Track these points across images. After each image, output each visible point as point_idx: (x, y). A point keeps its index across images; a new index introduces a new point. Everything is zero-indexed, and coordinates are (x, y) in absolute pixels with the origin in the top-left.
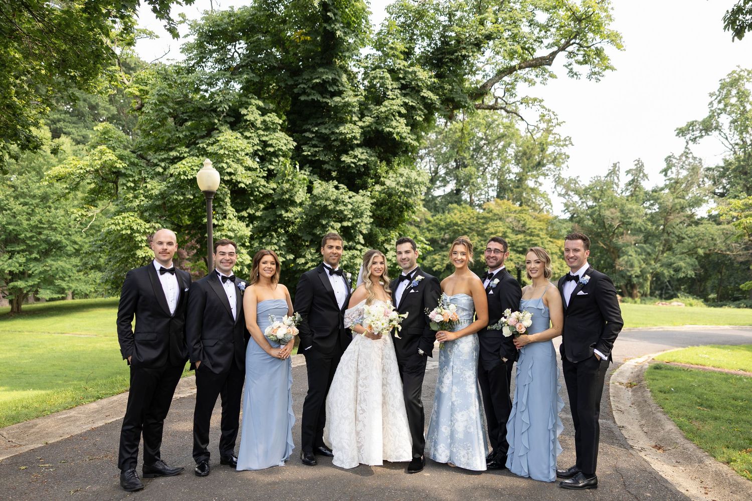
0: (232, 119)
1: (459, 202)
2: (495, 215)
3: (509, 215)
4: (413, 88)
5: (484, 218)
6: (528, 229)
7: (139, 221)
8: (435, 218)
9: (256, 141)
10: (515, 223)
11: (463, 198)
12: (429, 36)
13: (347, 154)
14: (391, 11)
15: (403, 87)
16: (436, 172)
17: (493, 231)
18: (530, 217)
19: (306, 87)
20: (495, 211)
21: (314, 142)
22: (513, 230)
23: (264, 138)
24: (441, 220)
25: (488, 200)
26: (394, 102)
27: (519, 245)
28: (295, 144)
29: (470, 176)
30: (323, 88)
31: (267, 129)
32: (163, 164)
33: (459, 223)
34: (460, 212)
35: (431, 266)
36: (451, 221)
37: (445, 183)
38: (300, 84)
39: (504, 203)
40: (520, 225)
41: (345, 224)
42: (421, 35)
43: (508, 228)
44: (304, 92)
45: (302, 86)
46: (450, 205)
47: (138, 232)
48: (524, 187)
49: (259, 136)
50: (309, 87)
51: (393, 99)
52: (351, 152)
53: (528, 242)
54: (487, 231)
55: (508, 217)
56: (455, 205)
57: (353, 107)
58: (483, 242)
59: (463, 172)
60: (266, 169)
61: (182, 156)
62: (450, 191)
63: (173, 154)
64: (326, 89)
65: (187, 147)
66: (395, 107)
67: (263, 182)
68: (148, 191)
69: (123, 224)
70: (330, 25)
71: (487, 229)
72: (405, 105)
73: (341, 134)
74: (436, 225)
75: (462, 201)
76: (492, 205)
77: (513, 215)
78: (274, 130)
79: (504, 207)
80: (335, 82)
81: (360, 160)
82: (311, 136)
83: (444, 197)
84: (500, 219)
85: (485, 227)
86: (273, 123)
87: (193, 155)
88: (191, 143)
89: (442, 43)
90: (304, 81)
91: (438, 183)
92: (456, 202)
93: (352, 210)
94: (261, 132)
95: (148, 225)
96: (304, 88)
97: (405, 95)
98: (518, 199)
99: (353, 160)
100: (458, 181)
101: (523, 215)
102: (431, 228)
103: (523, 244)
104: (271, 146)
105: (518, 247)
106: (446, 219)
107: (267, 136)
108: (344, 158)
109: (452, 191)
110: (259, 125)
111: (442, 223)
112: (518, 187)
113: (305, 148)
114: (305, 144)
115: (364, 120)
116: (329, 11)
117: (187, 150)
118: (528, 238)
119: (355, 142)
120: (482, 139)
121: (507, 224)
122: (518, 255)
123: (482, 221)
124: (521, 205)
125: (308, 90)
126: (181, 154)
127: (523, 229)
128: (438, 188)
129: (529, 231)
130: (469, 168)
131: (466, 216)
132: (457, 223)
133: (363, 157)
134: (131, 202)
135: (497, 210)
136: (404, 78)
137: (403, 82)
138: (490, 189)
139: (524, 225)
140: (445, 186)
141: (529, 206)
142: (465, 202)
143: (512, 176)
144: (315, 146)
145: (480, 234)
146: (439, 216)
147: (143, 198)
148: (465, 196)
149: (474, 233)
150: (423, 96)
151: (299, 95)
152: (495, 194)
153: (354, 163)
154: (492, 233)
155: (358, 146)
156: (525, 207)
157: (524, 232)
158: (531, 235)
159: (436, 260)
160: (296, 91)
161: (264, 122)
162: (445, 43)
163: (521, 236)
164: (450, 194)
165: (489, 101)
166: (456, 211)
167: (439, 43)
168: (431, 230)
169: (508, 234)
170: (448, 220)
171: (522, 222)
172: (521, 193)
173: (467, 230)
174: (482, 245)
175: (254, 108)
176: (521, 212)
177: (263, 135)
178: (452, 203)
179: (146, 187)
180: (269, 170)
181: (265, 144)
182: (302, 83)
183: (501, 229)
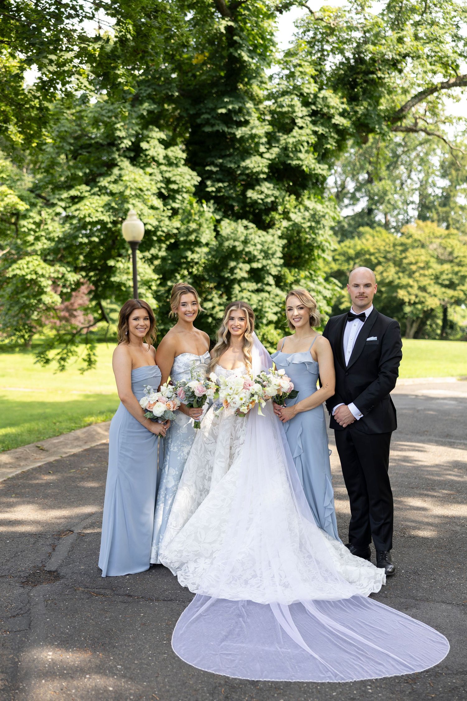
0: (132, 155)
1: (371, 224)
2: (415, 241)
3: (434, 240)
4: (323, 115)
5: (402, 244)
6: (456, 258)
7: (43, 264)
8: (343, 244)
9: (159, 178)
10: (440, 251)
11: (377, 219)
12: (342, 52)
13: (253, 189)
14: (299, 25)
15: (314, 114)
16: (343, 186)
17: (414, 261)
18: (458, 243)
19: (209, 117)
20: (416, 236)
21: (218, 177)
22: (438, 258)
23: (167, 175)
24: (349, 248)
25: (408, 222)
26: (302, 132)
27: (444, 277)
28: (199, 179)
29: (385, 193)
30: (227, 119)
31: (170, 164)
32: (63, 204)
33: (372, 250)
34: (373, 237)
35: (337, 303)
36: (362, 249)
37: (354, 199)
38: (203, 113)
39: (426, 226)
40: (447, 253)
41: (255, 265)
42: (332, 50)
43: (432, 256)
44: (207, 122)
45: (206, 116)
46: (361, 229)
47: (43, 276)
48: (452, 205)
49: (161, 172)
50: (213, 117)
51: (301, 128)
52: (258, 188)
53: (456, 273)
54: (405, 261)
55: (431, 243)
56: (367, 229)
57: (260, 137)
58: (401, 275)
59: (377, 186)
60: (169, 207)
61: (82, 195)
62: (360, 210)
63: (73, 192)
64: (232, 118)
65: (87, 184)
66: (304, 138)
67: (167, 222)
68: (50, 233)
69: (28, 268)
70: (236, 51)
71: (405, 258)
72: (315, 133)
73: (247, 168)
74: (344, 254)
75: (375, 222)
76: (412, 228)
77: (438, 241)
78: (177, 166)
79: (427, 230)
80: (240, 110)
81: (267, 196)
82: (214, 169)
83: (353, 218)
84: (423, 246)
85: (404, 255)
86: (176, 158)
87: (94, 194)
88: (91, 180)
89: (356, 61)
90: (208, 111)
91: (346, 201)
92: (368, 225)
93: (262, 251)
94: (163, 168)
95: (52, 269)
96: (208, 119)
97: (314, 123)
98: (444, 219)
99: (260, 196)
100: (371, 198)
101: (449, 240)
102: (337, 257)
103: (450, 276)
104: (174, 182)
105: (444, 280)
106: (355, 246)
107: (170, 171)
108: (250, 193)
109: (363, 210)
110: (162, 161)
111: (352, 252)
112: (444, 205)
113: (209, 183)
114: (208, 178)
115: (271, 151)
116: (236, 35)
117: (88, 188)
118: (456, 269)
119: (262, 176)
120: (400, 145)
121: (431, 252)
122: (444, 289)
123: (400, 248)
124: (448, 228)
125: (212, 121)
126: (81, 193)
127: (451, 258)
128: (346, 206)
129: (456, 261)
130: (383, 182)
131: (380, 244)
132: (368, 251)
133: (270, 192)
134: (32, 244)
135: (418, 235)
136: (314, 104)
137: (313, 107)
138: (411, 206)
139: (451, 253)
140: (353, 204)
141: (458, 229)
142: (379, 224)
143: (439, 192)
144: (219, 181)
145: (398, 264)
146: (347, 242)
147: (45, 241)
148: (380, 217)
149: (391, 264)
150: (335, 124)
151: (203, 125)
152: (416, 213)
153: (262, 200)
154: (411, 263)
155: (265, 180)
156: (453, 231)
157: (451, 261)
158: (459, 264)
159: (343, 297)
160: (199, 121)
161: (166, 157)
162: (360, 61)
163: (447, 267)
164: (360, 215)
165: (408, 122)
166: (368, 236)
167: (352, 61)
168: (338, 260)
169: (431, 264)
170: (359, 248)
171: (449, 249)
172: (447, 213)
173: (381, 260)
174: (399, 278)
175: (156, 142)
176: (448, 236)
177: (166, 171)
178: (362, 225)
179: (47, 229)
180: (173, 209)
181: (168, 181)
182: (206, 113)
183: (423, 258)
